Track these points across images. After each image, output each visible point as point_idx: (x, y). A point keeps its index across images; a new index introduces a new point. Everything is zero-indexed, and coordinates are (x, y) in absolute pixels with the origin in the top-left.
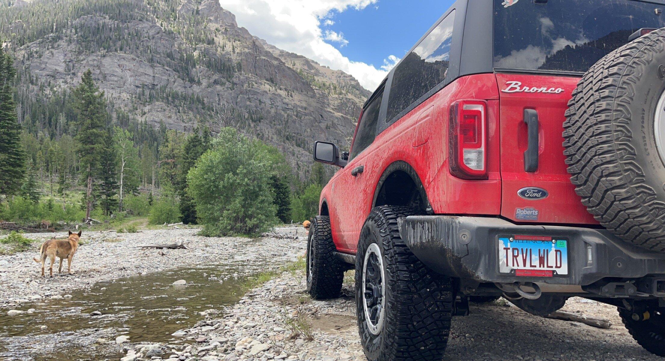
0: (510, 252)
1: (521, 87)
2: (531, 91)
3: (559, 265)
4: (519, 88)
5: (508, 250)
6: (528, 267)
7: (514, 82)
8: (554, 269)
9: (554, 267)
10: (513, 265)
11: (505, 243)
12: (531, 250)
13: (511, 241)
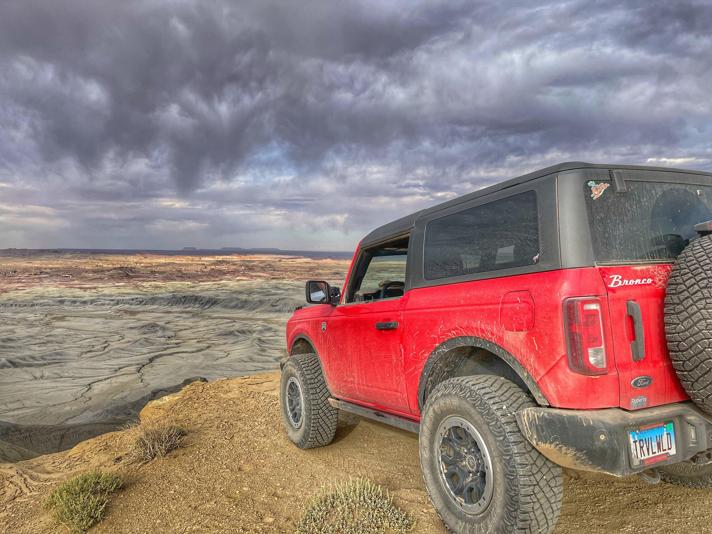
0: (638, 443)
1: (622, 280)
2: (630, 283)
3: (670, 447)
4: (620, 282)
5: (637, 443)
6: (651, 455)
7: (616, 276)
8: (667, 451)
9: (667, 449)
10: (641, 457)
11: (634, 437)
12: (651, 438)
13: (637, 434)
